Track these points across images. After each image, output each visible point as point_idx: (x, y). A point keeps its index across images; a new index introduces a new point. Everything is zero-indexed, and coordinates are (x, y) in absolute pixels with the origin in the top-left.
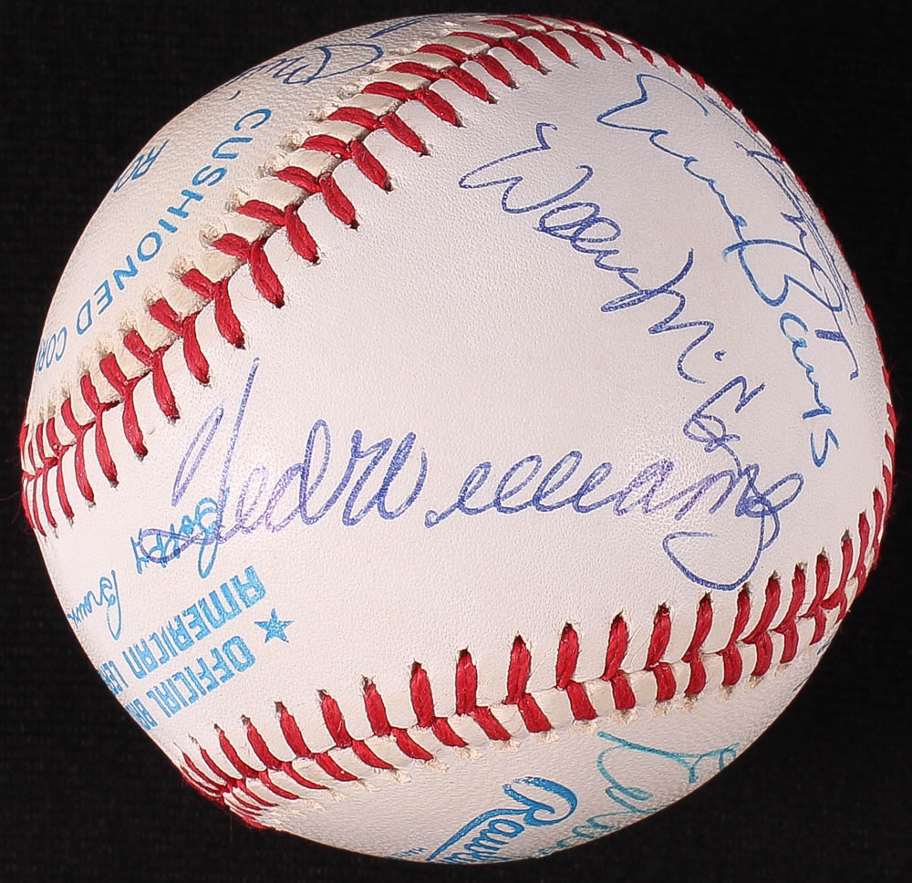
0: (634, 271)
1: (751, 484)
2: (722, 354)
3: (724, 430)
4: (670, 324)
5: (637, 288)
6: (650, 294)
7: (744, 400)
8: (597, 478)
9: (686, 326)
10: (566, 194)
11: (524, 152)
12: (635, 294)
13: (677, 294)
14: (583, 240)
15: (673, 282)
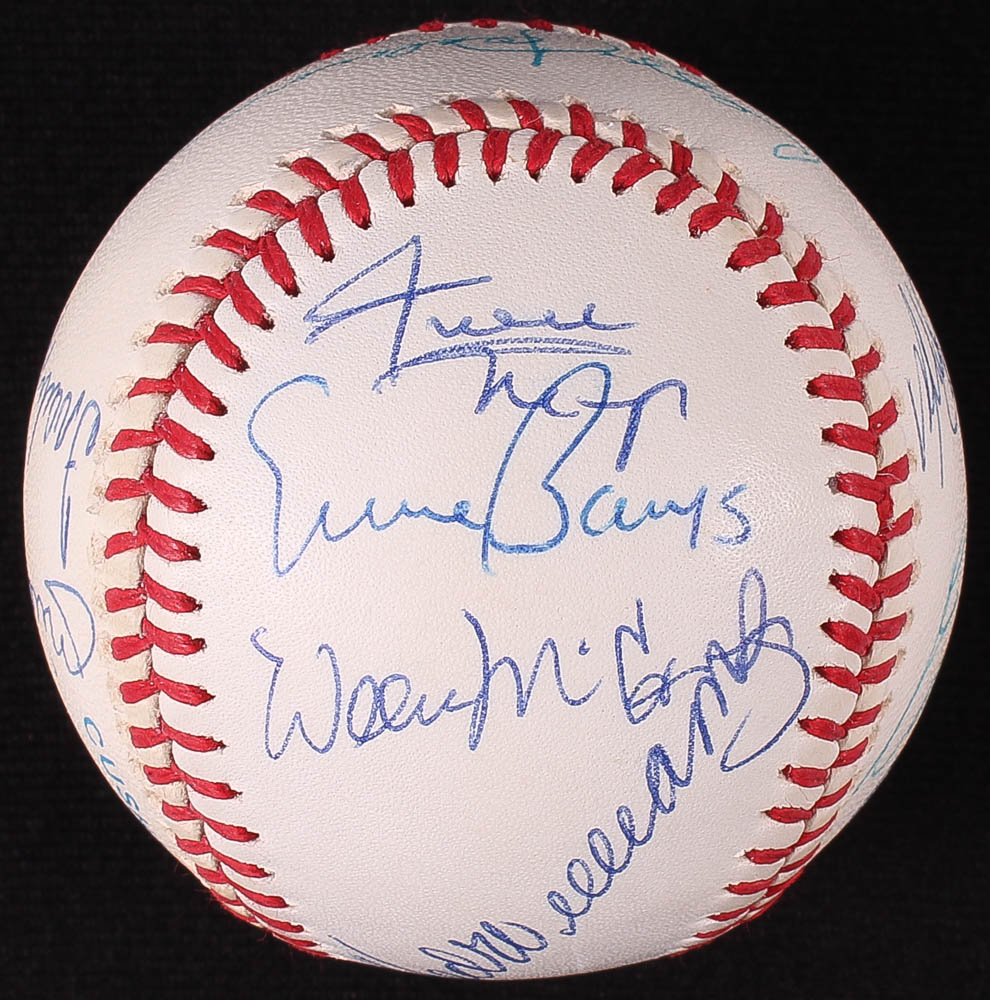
0: (452, 694)
1: (724, 656)
2: (584, 644)
3: (657, 676)
4: (525, 690)
5: (470, 703)
6: (484, 693)
7: (641, 638)
8: (627, 821)
9: (535, 673)
10: (339, 695)
11: (273, 684)
12: (476, 709)
13: (500, 663)
14: (393, 718)
15: (486, 660)
